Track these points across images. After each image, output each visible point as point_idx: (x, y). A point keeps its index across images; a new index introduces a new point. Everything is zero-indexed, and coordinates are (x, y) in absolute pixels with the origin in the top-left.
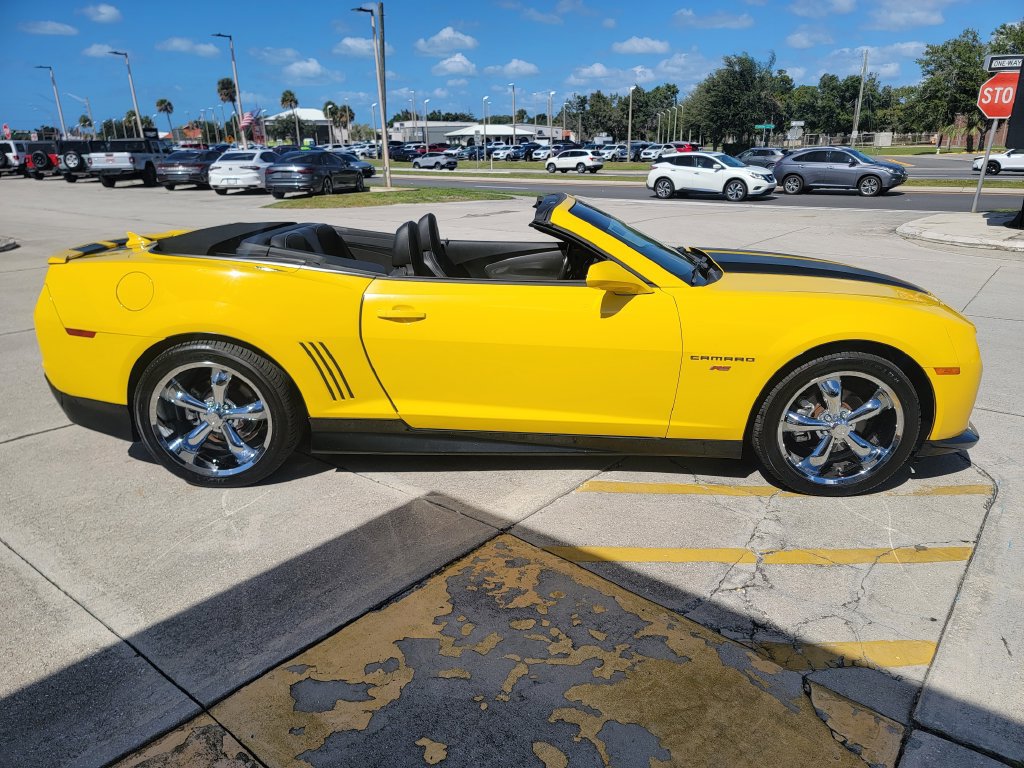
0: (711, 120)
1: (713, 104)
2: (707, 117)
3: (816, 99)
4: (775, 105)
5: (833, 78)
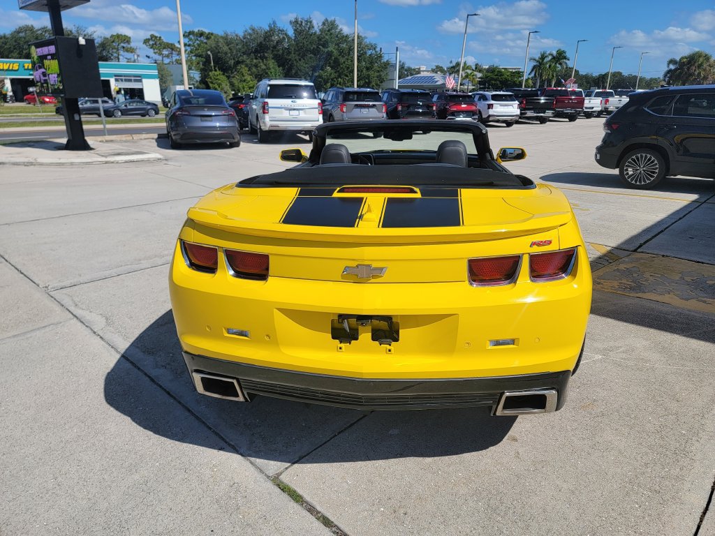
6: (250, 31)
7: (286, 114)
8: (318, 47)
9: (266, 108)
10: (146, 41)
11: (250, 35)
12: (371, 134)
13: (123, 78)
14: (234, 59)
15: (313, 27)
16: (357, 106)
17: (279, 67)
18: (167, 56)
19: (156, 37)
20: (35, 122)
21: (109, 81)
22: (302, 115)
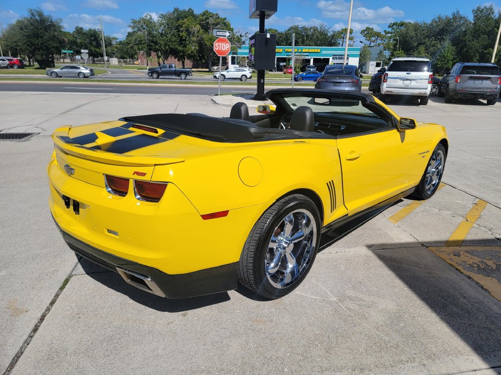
0: (28, 45)
1: (28, 37)
2: (25, 43)
3: (77, 38)
4: (64, 40)
5: (81, 29)
6: (437, 20)
7: (400, 83)
8: (493, 29)
9: (386, 78)
10: (362, 32)
11: (436, 22)
12: (485, 102)
13: (338, 57)
14: (418, 41)
15: (493, 13)
16: (471, 78)
17: (452, 46)
18: (374, 42)
19: (369, 28)
20: (273, 83)
21: (329, 59)
22: (413, 84)
